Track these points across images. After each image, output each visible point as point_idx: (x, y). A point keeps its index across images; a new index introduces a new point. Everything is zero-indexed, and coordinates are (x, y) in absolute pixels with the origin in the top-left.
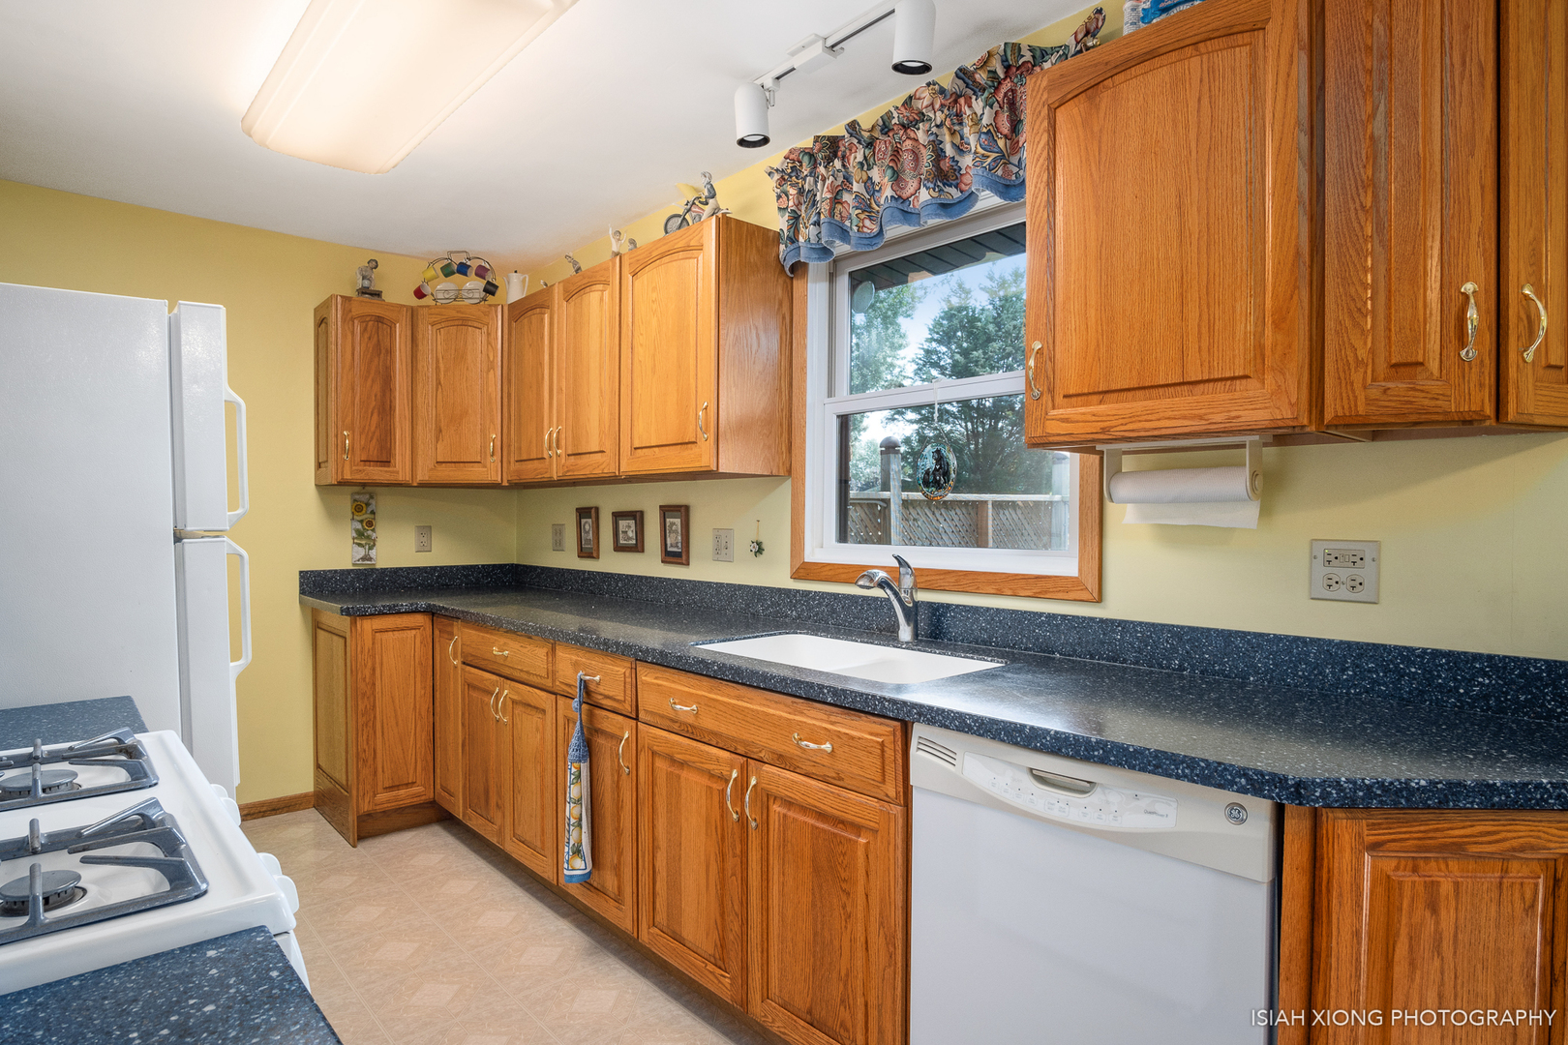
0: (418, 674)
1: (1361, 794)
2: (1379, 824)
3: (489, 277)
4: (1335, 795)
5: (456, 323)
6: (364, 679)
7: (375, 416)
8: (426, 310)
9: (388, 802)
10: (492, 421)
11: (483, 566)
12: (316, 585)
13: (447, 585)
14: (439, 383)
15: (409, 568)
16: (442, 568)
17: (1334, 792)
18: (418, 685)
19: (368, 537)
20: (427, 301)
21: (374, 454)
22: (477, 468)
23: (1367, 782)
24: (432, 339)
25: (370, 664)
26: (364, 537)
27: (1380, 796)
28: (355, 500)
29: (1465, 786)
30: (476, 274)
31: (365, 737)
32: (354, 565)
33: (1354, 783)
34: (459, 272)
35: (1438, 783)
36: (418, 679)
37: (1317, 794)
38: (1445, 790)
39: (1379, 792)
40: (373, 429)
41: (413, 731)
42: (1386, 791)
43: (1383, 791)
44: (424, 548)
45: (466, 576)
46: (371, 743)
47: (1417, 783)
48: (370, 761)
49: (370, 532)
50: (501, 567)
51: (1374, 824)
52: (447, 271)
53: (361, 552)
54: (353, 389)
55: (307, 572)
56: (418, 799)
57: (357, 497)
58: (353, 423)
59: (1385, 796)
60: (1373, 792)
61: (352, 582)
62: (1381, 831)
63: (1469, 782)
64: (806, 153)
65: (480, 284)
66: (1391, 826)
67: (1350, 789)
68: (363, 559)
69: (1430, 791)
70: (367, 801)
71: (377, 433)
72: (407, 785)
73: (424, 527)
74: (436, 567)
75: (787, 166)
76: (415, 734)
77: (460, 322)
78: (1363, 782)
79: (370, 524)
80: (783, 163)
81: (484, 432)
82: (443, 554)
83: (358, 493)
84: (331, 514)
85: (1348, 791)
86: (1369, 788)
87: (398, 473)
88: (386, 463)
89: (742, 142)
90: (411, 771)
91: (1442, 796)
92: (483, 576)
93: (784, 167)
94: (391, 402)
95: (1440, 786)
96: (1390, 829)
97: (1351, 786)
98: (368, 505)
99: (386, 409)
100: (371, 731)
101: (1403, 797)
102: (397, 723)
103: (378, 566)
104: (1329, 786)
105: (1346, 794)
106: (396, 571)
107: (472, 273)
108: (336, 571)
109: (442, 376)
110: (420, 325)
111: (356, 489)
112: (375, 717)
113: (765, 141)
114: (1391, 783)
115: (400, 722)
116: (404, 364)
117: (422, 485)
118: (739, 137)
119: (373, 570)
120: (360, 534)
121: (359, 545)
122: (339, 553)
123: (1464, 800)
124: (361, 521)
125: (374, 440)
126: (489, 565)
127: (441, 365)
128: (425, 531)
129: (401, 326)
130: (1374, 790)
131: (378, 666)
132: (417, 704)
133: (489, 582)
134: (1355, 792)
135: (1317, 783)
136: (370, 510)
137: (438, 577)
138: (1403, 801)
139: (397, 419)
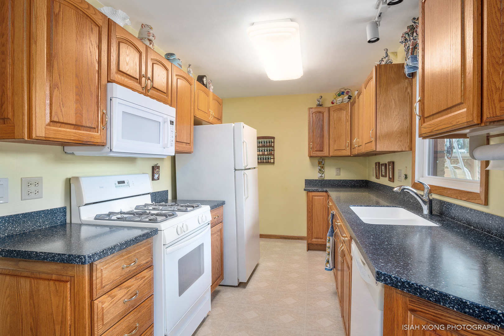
0: (324, 209)
1: (400, 284)
2: (414, 302)
3: (350, 94)
4: (389, 281)
5: (339, 110)
6: (310, 208)
7: (319, 138)
8: (332, 107)
9: (315, 242)
10: (348, 137)
11: (356, 180)
12: (309, 183)
13: (345, 185)
14: (335, 127)
15: (334, 180)
16: (343, 180)
17: (389, 279)
18: (324, 212)
19: (322, 171)
20: (335, 104)
21: (318, 149)
22: (344, 151)
23: (402, 280)
24: (334, 115)
25: (311, 204)
26: (321, 171)
27: (408, 288)
28: (319, 161)
29: (449, 298)
30: (346, 94)
31: (310, 223)
32: (319, 178)
33: (397, 279)
34: (342, 94)
35: (435, 291)
36: (324, 210)
37: (382, 278)
38: (438, 296)
39: (407, 286)
40: (318, 142)
41: (322, 224)
42: (411, 287)
43: (409, 286)
44: (338, 174)
45: (351, 183)
46: (311, 225)
47: (425, 288)
48: (311, 230)
49: (322, 170)
50: (362, 181)
51: (412, 301)
52: (339, 95)
53: (320, 175)
54: (313, 132)
55: (307, 180)
56: (324, 243)
57: (319, 160)
58: (313, 141)
59: (410, 289)
60: (405, 285)
61: (318, 183)
62: (415, 305)
63: (451, 297)
64: (406, 34)
65: (347, 96)
66: (419, 304)
67: (395, 280)
68: (321, 177)
69: (431, 293)
70: (310, 240)
71: (319, 143)
72: (321, 238)
73: (338, 168)
74: (341, 180)
75: (403, 39)
76: (323, 225)
77: (340, 109)
78: (401, 279)
79: (322, 167)
80: (401, 39)
81: (346, 140)
82: (344, 176)
83: (320, 159)
84: (313, 165)
85: (394, 281)
86: (403, 283)
87: (325, 153)
88: (322, 151)
89: (369, 42)
90: (322, 235)
91: (437, 298)
92: (356, 183)
93: (402, 40)
94: (323, 134)
95: (436, 293)
96: (420, 306)
97: (395, 279)
98: (322, 162)
99: (322, 136)
100: (311, 222)
101: (418, 292)
102: (318, 221)
103: (325, 179)
104: (387, 277)
105: (393, 282)
106: (330, 180)
107: (345, 94)
108: (314, 180)
109: (336, 125)
110: (331, 112)
111: (320, 158)
112: (312, 218)
113: (378, 39)
114: (413, 284)
115: (319, 221)
116: (327, 123)
117: (332, 157)
118: (368, 40)
119: (324, 180)
120: (320, 170)
121: (320, 173)
122: (315, 175)
123: (449, 304)
124: (320, 167)
125: (318, 145)
126: (358, 180)
127: (335, 122)
128: (339, 169)
129: (326, 113)
130: (405, 284)
131: (313, 205)
132: (324, 217)
133: (358, 185)
134: (397, 283)
135: (382, 274)
136: (322, 164)
137: (342, 183)
138: (418, 294)
139: (325, 139)
